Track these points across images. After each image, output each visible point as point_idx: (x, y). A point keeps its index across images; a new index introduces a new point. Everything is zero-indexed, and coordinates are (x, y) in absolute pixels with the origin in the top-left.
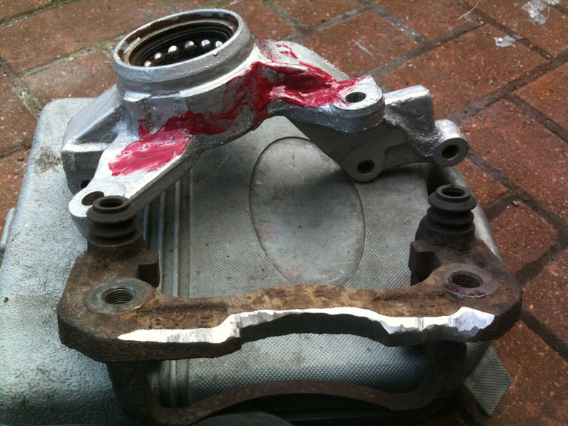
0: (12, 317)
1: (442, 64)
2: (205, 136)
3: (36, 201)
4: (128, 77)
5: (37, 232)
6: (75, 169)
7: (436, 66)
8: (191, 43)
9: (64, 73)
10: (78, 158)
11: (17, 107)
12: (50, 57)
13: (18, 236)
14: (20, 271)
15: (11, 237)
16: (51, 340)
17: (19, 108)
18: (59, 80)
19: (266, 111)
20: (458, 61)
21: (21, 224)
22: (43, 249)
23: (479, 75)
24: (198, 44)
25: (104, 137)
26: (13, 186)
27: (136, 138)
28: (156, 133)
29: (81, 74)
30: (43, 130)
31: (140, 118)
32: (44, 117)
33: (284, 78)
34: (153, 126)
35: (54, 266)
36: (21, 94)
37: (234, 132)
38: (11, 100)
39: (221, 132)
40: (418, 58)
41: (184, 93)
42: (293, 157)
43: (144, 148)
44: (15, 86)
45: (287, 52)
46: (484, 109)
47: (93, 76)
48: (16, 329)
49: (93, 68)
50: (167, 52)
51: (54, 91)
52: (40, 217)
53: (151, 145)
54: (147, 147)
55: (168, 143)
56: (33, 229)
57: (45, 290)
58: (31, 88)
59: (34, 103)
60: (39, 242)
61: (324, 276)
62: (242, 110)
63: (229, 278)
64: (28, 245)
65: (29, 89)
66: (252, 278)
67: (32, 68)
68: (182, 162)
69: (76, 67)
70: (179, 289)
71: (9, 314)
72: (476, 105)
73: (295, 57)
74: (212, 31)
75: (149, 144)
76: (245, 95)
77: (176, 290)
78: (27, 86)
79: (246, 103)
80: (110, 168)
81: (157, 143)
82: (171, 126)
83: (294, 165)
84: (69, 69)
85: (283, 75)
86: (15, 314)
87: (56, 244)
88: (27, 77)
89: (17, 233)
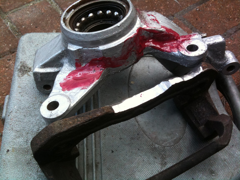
0: (11, 160)
1: (213, 9)
2: (111, 68)
3: (20, 93)
4: (70, 37)
5: (21, 111)
6: (40, 81)
7: (210, 10)
8: (101, 12)
9: (28, 12)
10: (42, 75)
11: (6, 31)
12: (21, 3)
13: (11, 113)
14: (14, 134)
15: (8, 114)
16: (32, 174)
17: (7, 31)
18: (26, 16)
19: (143, 54)
20: (220, 8)
21: (13, 106)
22: (25, 121)
23: (231, 15)
24: (104, 12)
25: (56, 64)
26: (6, 74)
27: (74, 69)
28: (84, 66)
29: (37, 13)
30: (21, 51)
31: (77, 59)
32: (21, 44)
33: (153, 35)
34: (83, 62)
35: (31, 131)
36: (7, 24)
37: (126, 66)
38: (3, 27)
39: (120, 66)
40: (201, 5)
41: (102, 48)
42: (149, 67)
43: (78, 75)
44: (4, 19)
45: (153, 19)
46: (234, 34)
47: (43, 14)
48: (13, 168)
49: (43, 10)
50: (88, 16)
51: (23, 22)
52: (22, 102)
53: (82, 73)
54: (80, 74)
55: (92, 73)
56: (19, 109)
57: (27, 144)
58: (12, 20)
59: (14, 29)
60: (23, 117)
61: (169, 137)
62: (131, 54)
63: (121, 139)
64: (17, 119)
65: (11, 20)
66: (132, 139)
67: (12, 9)
68: (99, 83)
69: (34, 9)
70: (95, 144)
71: (9, 159)
72: (230, 31)
73: (158, 22)
74: (113, 6)
75: (81, 73)
76: (133, 47)
77: (94, 145)
78: (10, 19)
79: (133, 51)
80: (61, 86)
81: (85, 72)
82: (93, 63)
83: (149, 72)
84: (31, 10)
85: (152, 34)
86: (12, 158)
87: (31, 118)
88: (10, 14)
89: (10, 111)
